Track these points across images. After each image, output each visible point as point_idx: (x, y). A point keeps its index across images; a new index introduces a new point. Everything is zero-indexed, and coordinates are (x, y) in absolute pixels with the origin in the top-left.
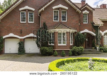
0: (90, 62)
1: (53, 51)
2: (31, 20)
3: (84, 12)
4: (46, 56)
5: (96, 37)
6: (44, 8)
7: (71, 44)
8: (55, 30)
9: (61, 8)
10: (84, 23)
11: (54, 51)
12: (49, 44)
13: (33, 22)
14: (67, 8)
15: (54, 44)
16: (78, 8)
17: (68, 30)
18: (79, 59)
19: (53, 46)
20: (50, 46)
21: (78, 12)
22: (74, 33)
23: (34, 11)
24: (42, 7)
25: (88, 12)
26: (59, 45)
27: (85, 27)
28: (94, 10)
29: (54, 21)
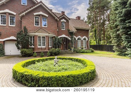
0: (55, 60)
1: (32, 53)
2: (12, 24)
3: (62, 21)
4: (26, 57)
5: (71, 41)
6: (25, 13)
7: (50, 47)
8: (35, 34)
9: (41, 15)
10: (62, 29)
11: (34, 52)
12: (30, 47)
13: (14, 26)
14: (47, 16)
15: (34, 47)
16: (57, 17)
17: (47, 34)
18: (51, 58)
19: (33, 48)
20: (30, 48)
21: (56, 20)
22: (52, 37)
23: (15, 15)
24: (23, 12)
25: (65, 21)
26: (39, 47)
27: (63, 32)
28: (70, 20)
29: (35, 26)
